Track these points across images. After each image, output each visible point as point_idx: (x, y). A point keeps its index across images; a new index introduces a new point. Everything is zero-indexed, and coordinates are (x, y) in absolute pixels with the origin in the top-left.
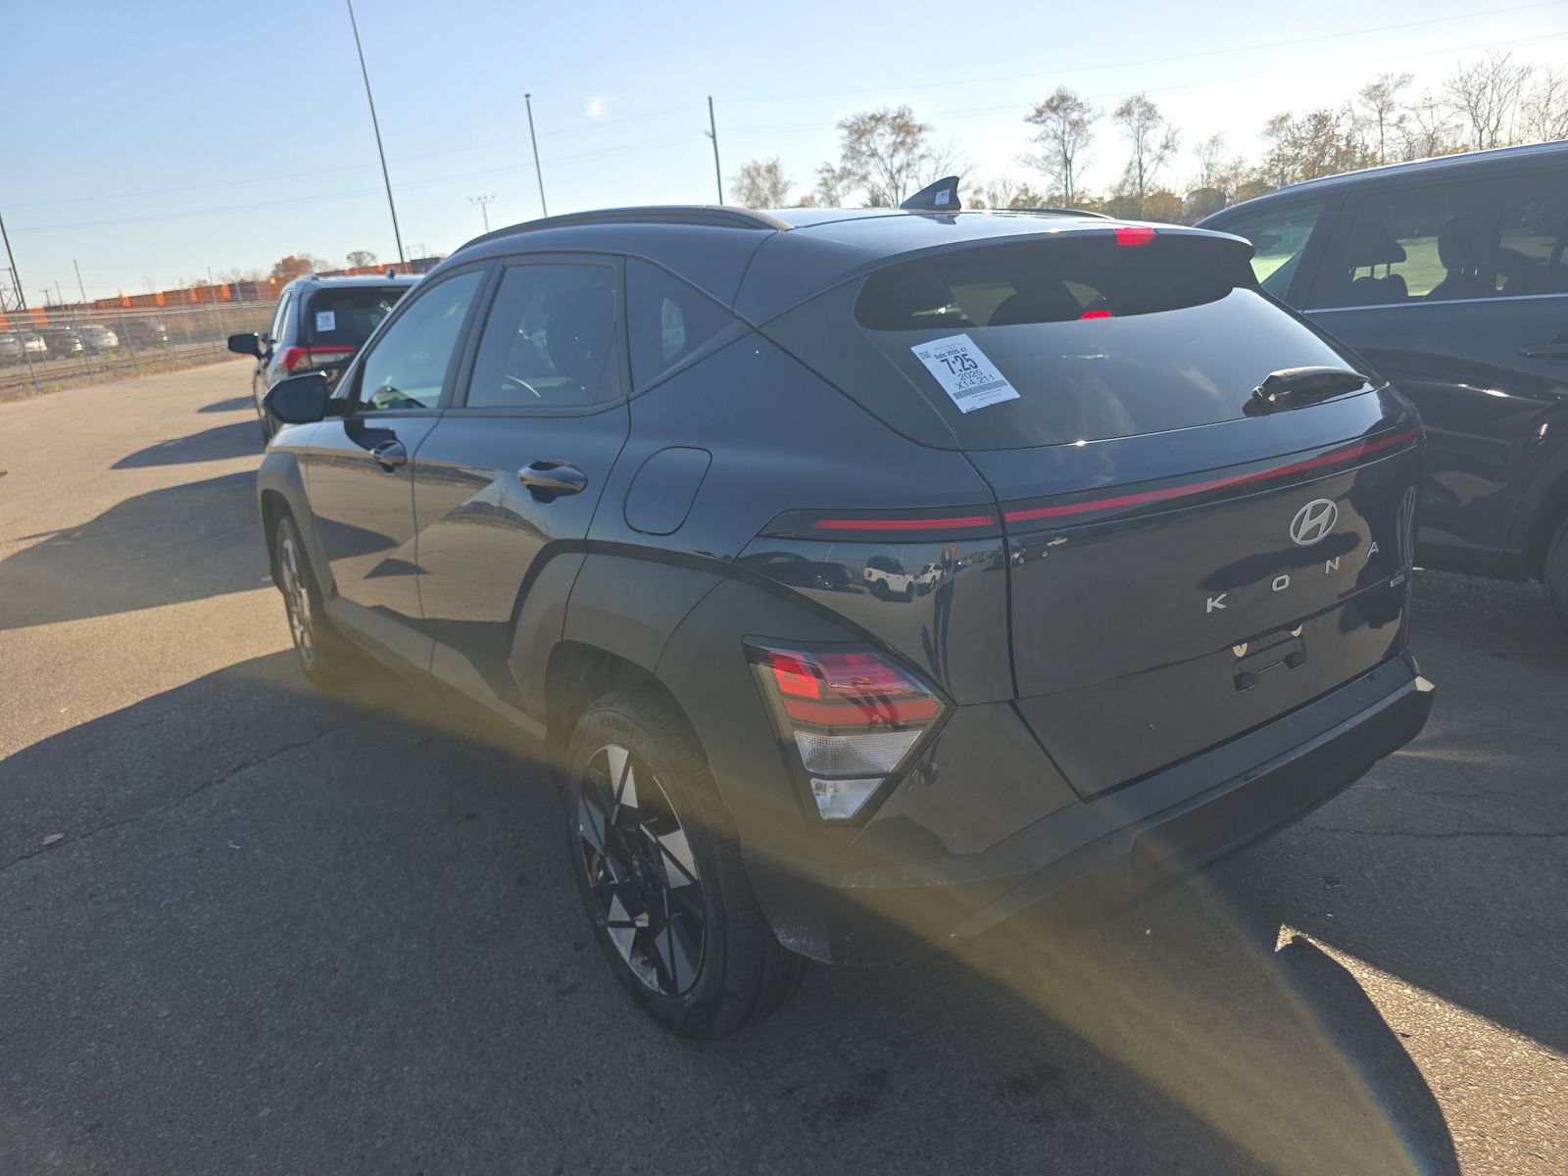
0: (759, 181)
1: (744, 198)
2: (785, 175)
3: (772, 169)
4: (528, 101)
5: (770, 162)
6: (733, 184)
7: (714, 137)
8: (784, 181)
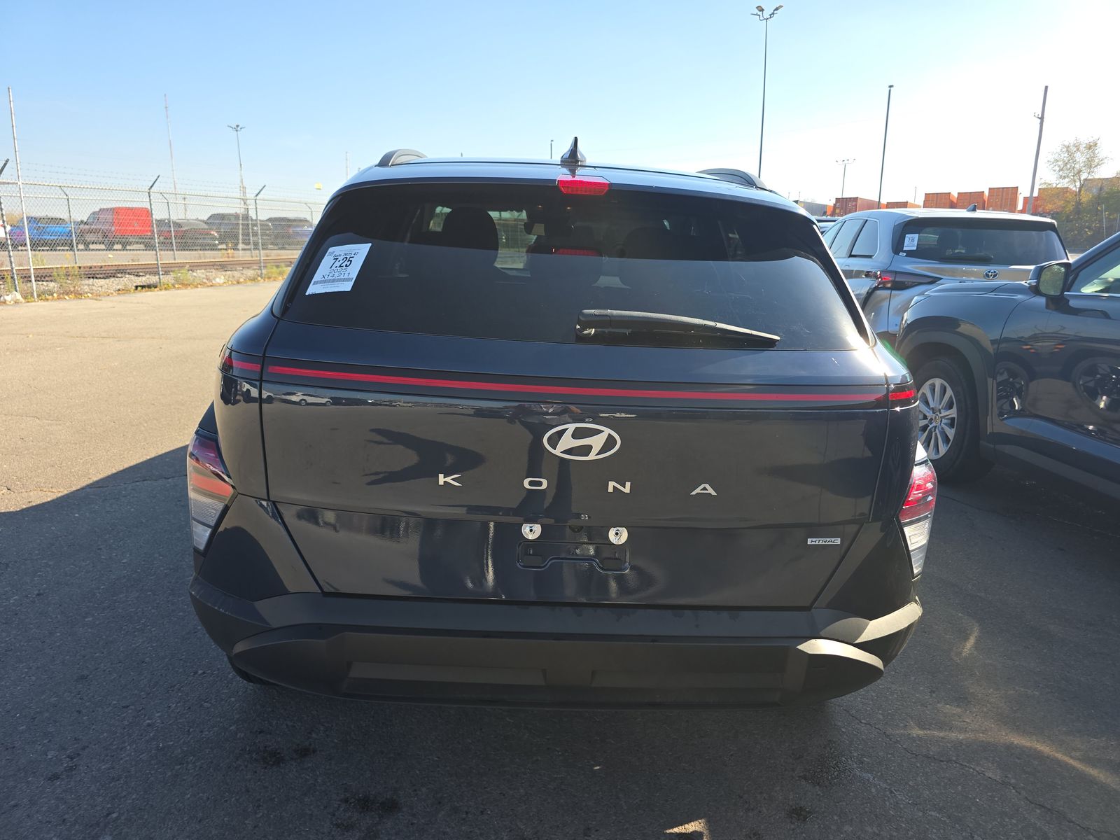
0: (1078, 155)
1: (1058, 169)
2: (1102, 152)
3: (1091, 147)
4: (890, 91)
5: (1091, 140)
6: (1051, 158)
7: (1042, 118)
8: (1101, 156)
